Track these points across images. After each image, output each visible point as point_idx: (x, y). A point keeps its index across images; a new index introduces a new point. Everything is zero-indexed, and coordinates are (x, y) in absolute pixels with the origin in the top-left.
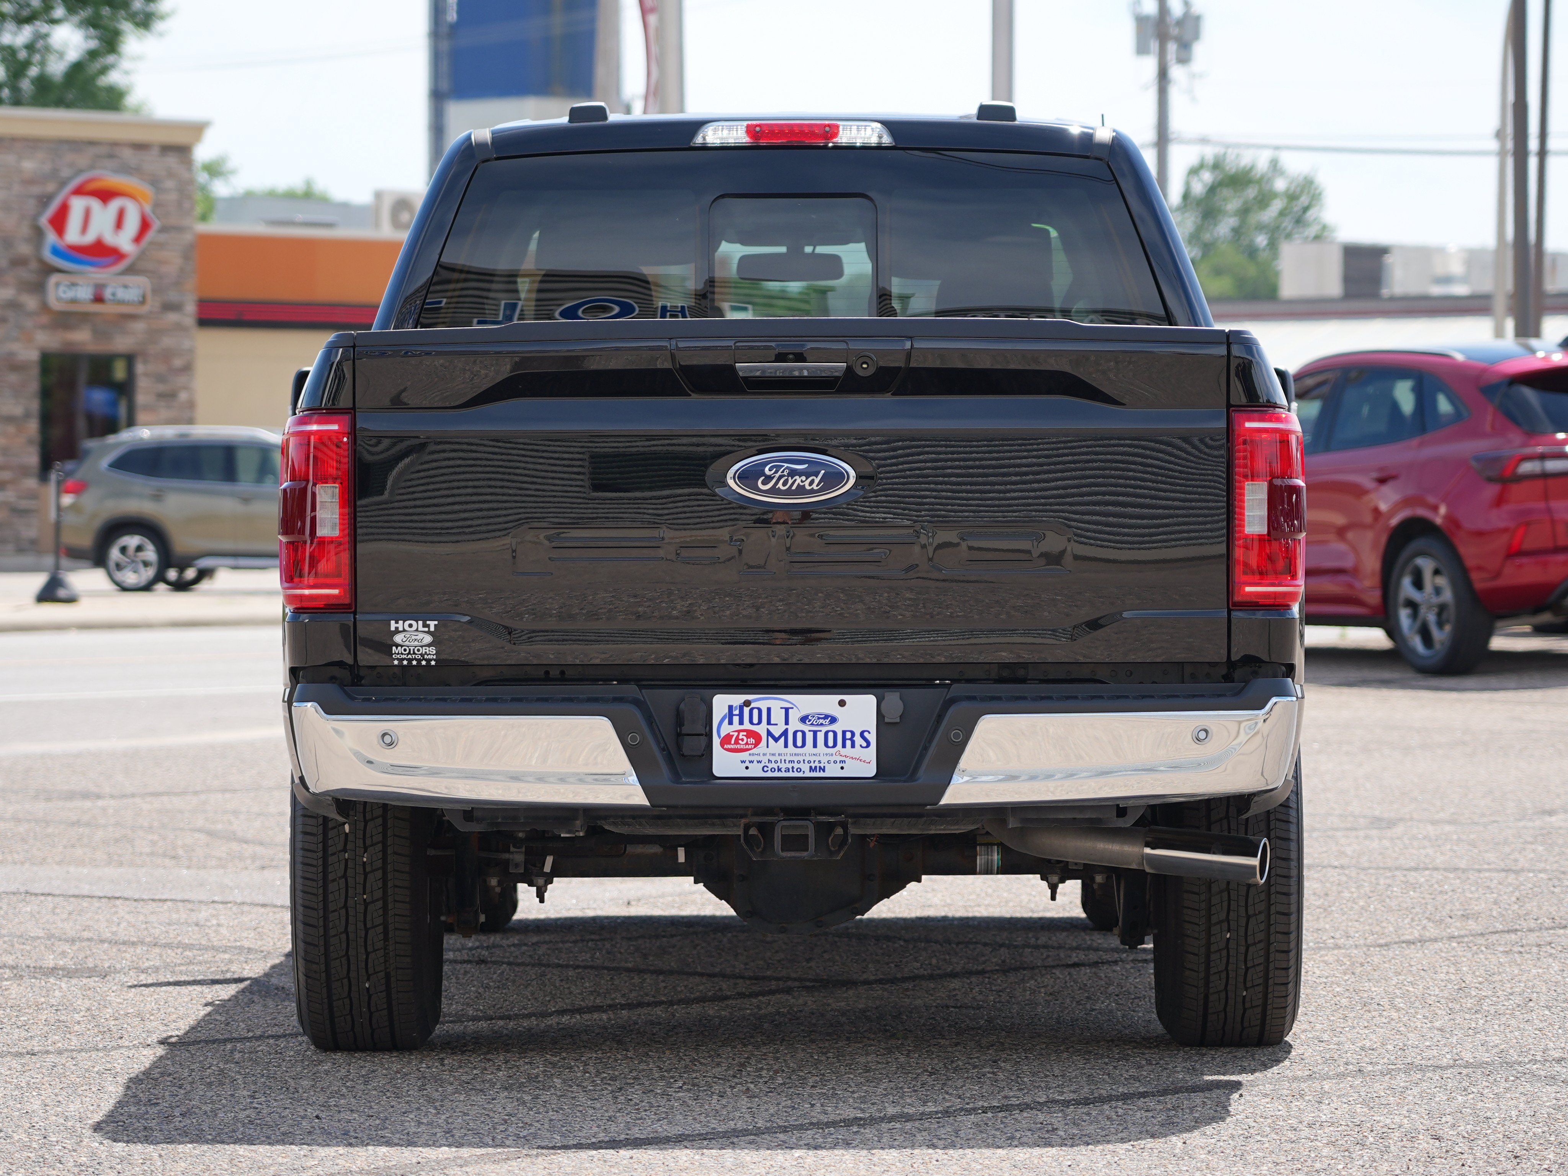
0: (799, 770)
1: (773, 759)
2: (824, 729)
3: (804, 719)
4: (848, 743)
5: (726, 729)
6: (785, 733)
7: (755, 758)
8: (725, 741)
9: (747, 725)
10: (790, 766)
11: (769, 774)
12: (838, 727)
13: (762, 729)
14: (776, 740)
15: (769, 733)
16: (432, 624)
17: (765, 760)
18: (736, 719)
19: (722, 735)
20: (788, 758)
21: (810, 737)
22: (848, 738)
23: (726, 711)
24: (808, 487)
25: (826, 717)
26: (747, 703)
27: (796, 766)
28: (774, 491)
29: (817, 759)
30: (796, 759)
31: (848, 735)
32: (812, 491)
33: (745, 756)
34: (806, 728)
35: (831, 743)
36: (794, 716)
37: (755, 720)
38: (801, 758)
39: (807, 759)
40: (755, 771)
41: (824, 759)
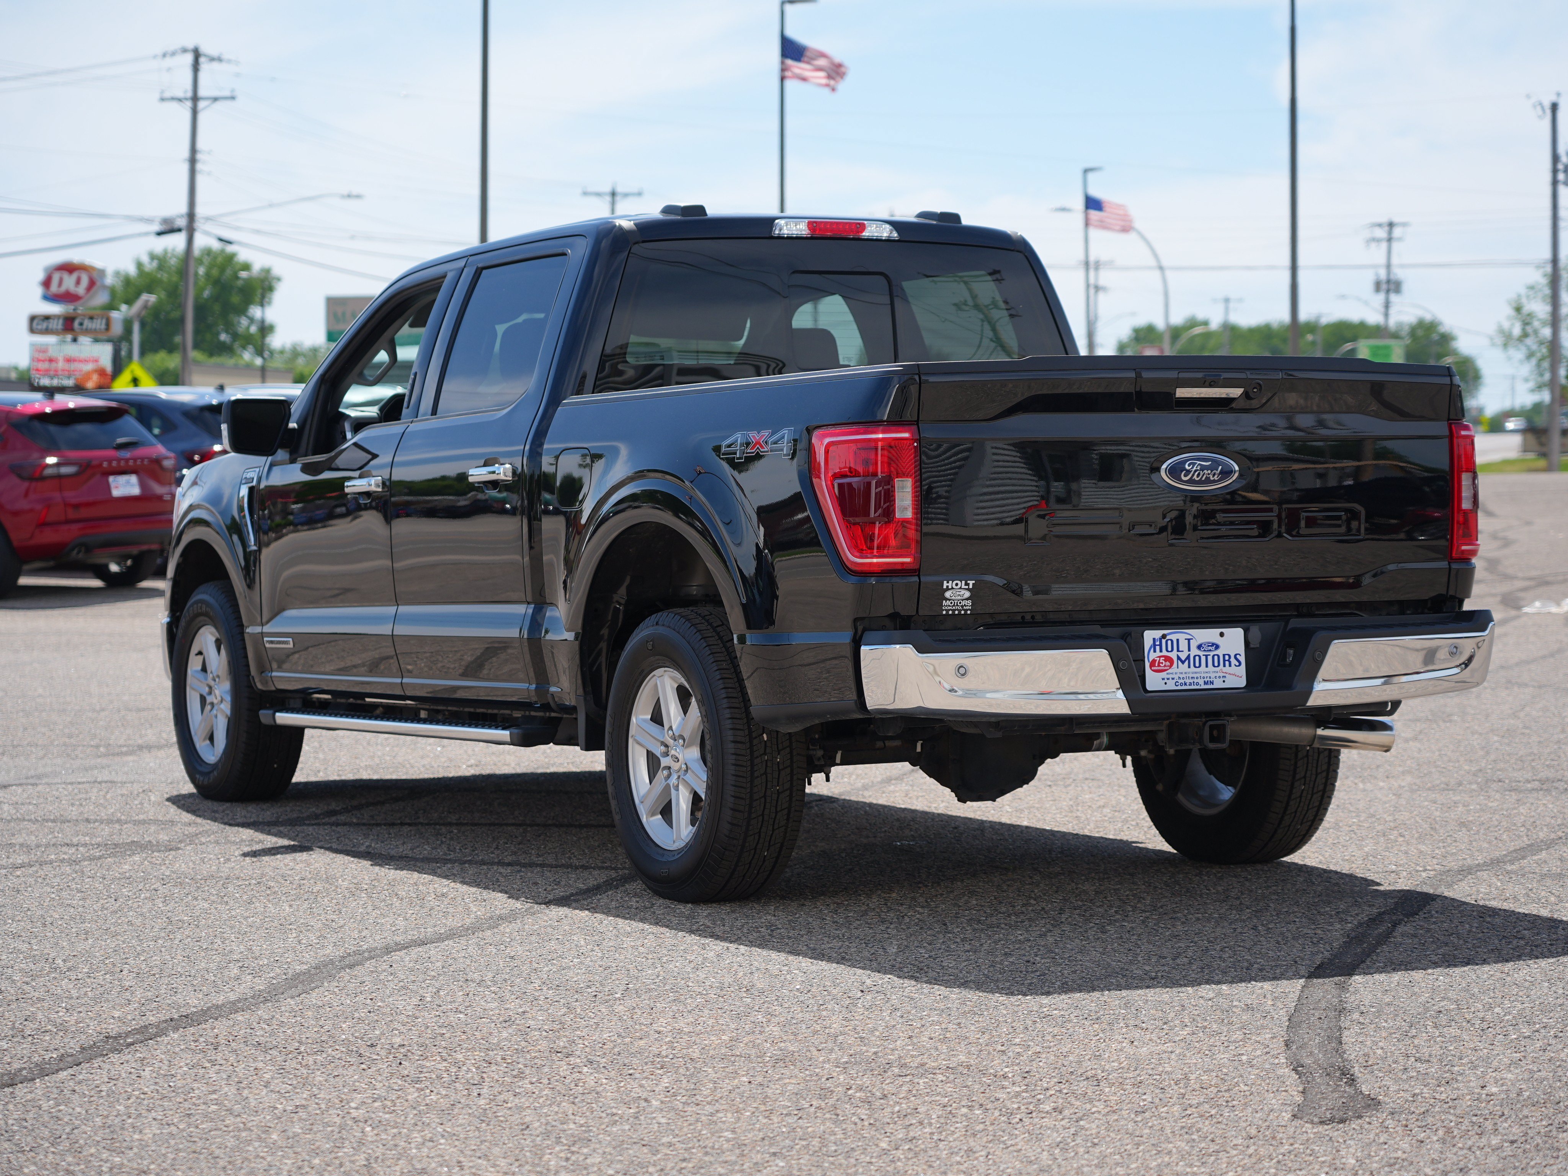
0: (1198, 684)
1: (1181, 676)
2: (1212, 654)
3: (1199, 647)
4: (1227, 663)
5: (1153, 656)
6: (1188, 657)
7: (1170, 676)
8: (1152, 664)
9: (1165, 653)
10: (1192, 681)
11: (1179, 688)
12: (1220, 652)
13: (1173, 655)
14: (1183, 662)
15: (1179, 658)
16: (971, 583)
17: (1176, 677)
18: (1158, 648)
19: (1151, 660)
20: (1191, 675)
21: (1203, 659)
22: (1226, 660)
23: (1152, 642)
24: (1212, 479)
25: (1213, 644)
26: (1164, 636)
27: (1196, 681)
28: (1191, 482)
29: (1208, 675)
30: (1195, 676)
31: (1227, 658)
32: (1214, 481)
33: (1164, 675)
34: (1201, 653)
35: (1216, 664)
36: (1194, 644)
37: (1170, 649)
38: (1198, 675)
39: (1202, 675)
40: (1171, 686)
41: (1213, 675)
